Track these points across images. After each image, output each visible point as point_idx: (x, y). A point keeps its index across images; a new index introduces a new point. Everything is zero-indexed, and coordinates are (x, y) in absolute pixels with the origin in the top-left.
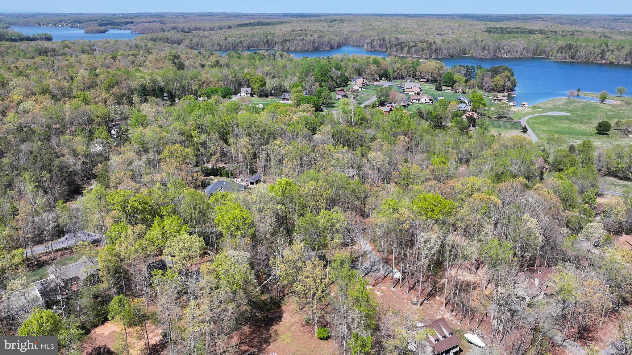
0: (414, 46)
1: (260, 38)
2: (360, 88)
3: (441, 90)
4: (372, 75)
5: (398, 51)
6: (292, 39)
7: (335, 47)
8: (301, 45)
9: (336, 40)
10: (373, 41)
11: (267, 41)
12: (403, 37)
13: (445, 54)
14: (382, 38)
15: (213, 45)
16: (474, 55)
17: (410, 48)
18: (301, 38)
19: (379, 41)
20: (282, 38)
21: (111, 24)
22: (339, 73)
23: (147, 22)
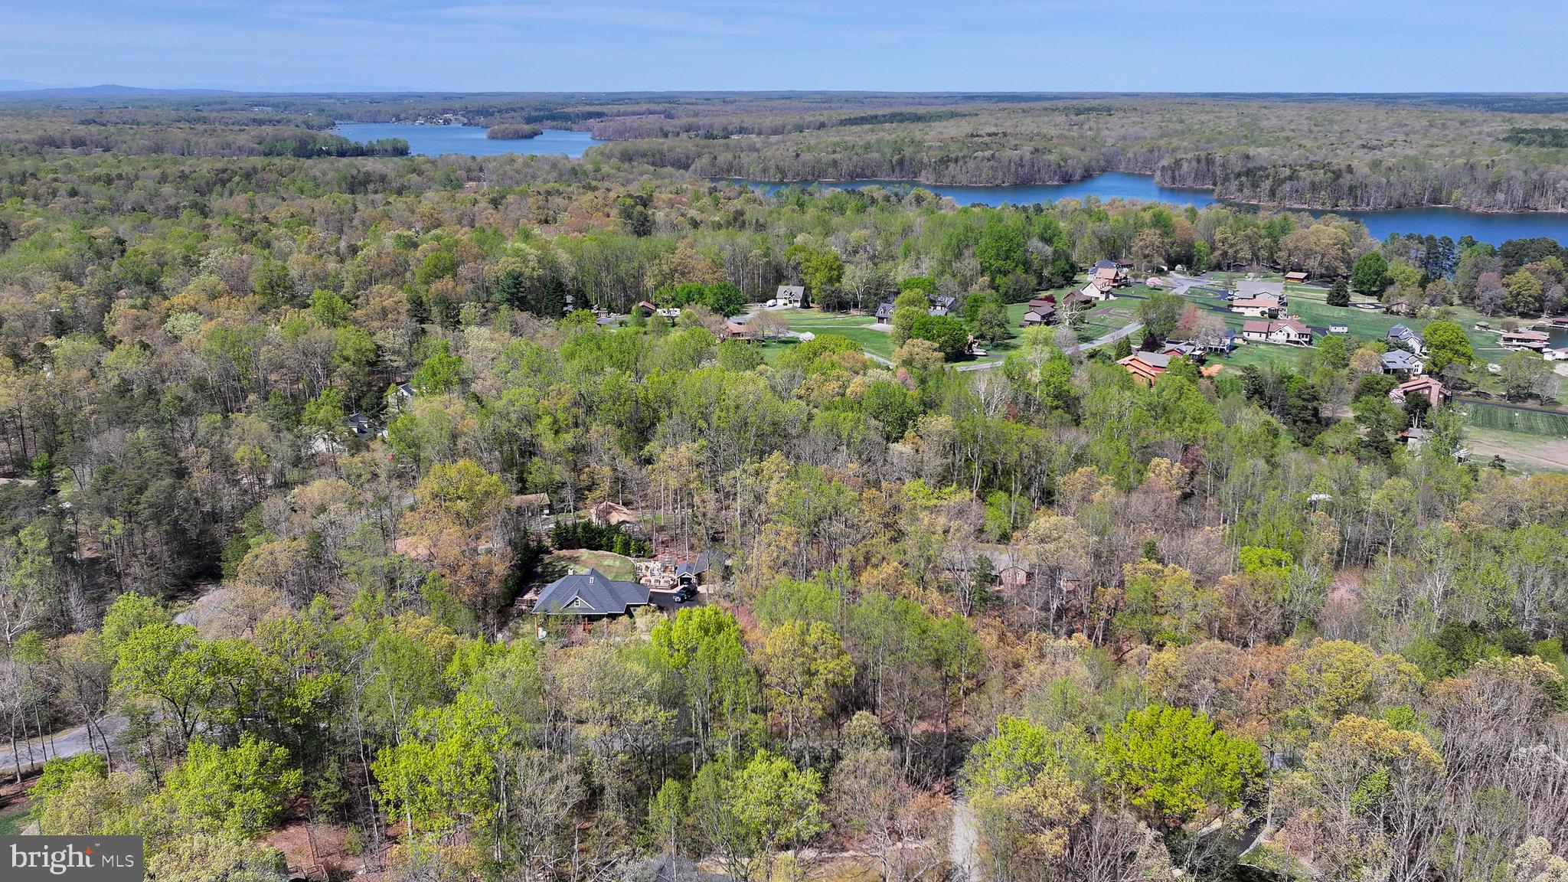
0: (1290, 178)
1: (883, 154)
2: (1103, 292)
3: (1345, 305)
4: (1146, 256)
5: (1245, 190)
6: (964, 157)
7: (1077, 177)
8: (986, 172)
9: (1077, 158)
10: (1178, 163)
11: (901, 162)
12: (1262, 153)
13: (1377, 200)
14: (1203, 154)
15: (765, 170)
16: (1464, 203)
17: (1279, 182)
18: (988, 153)
19: (1194, 164)
20: (939, 154)
21: (553, 118)
22: (1049, 250)
23: (634, 114)
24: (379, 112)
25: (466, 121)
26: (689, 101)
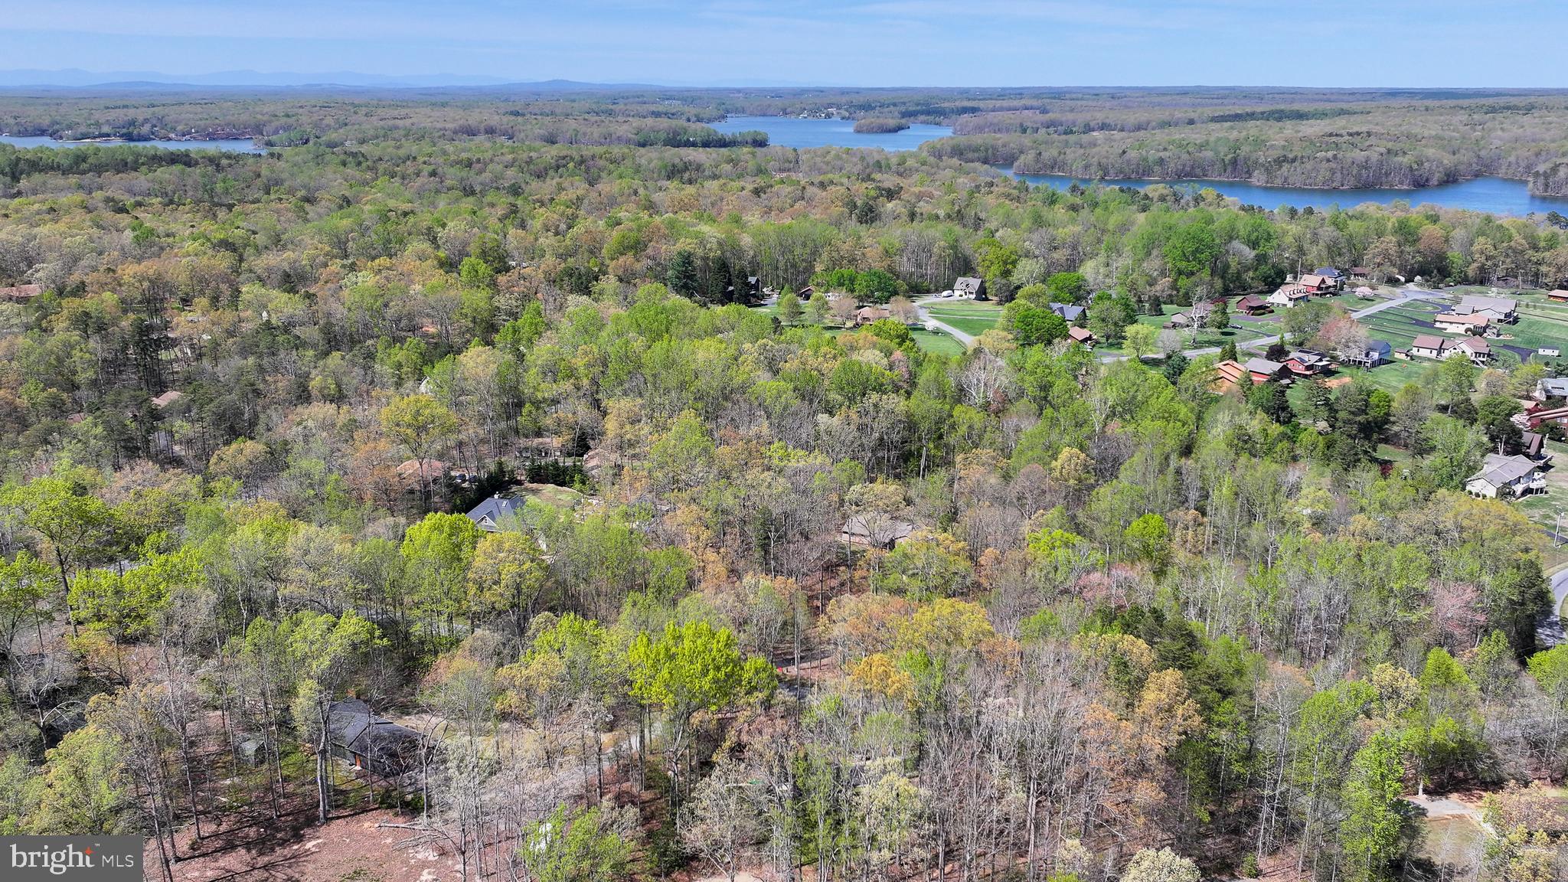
1: (1217, 153)
2: (1290, 299)
4: (1379, 265)
6: (1303, 157)
8: (1323, 173)
10: (1555, 168)
11: (1234, 162)
15: (1087, 167)
18: (1330, 154)
20: (1280, 153)
21: (928, 113)
22: (1250, 254)
23: (1009, 109)
24: (769, 106)
25: (847, 114)
26: (1074, 96)
